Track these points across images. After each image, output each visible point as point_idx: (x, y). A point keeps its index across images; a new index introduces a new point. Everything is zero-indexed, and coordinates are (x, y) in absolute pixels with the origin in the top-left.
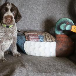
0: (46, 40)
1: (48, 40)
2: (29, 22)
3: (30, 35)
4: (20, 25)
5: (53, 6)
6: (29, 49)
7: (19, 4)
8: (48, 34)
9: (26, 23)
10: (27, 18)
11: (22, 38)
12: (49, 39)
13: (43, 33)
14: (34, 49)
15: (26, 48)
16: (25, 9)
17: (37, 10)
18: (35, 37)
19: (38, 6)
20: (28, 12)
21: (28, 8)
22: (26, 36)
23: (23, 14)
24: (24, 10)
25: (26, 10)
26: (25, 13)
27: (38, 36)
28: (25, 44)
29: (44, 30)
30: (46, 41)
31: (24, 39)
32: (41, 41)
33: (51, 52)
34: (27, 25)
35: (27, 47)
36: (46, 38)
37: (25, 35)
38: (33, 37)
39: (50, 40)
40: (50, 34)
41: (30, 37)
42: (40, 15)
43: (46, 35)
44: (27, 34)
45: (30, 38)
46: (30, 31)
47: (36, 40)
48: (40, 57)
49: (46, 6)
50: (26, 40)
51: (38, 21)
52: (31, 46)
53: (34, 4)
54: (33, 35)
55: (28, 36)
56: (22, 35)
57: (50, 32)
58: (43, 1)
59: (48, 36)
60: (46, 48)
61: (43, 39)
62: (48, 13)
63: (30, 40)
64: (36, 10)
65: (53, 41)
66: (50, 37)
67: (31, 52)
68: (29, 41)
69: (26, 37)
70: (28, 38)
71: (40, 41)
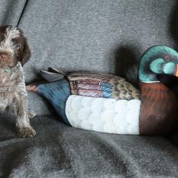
1: (121, 95)
2: (78, 50)
3: (81, 82)
4: (57, 57)
6: (77, 114)
7: (58, 10)
9: (72, 53)
10: (73, 41)
11: (62, 88)
13: (110, 78)
14: (89, 116)
15: (69, 113)
16: (70, 21)
17: (99, 25)
19: (101, 15)
20: (78, 28)
21: (77, 19)
22: (71, 83)
23: (66, 31)
25: (73, 24)
26: (70, 31)
27: (98, 84)
28: (67, 101)
29: (113, 71)
32: (107, 97)
33: (129, 124)
37: (69, 81)
39: (128, 96)
40: (127, 80)
41: (80, 86)
42: (105, 36)
44: (74, 79)
45: (80, 88)
46: (81, 72)
47: (94, 95)
49: (118, 15)
50: (71, 94)
51: (100, 50)
52: (83, 107)
53: (93, 9)
54: (88, 83)
55: (76, 83)
57: (128, 76)
58: (112, 5)
59: (122, 86)
61: (111, 92)
62: (123, 31)
63: (80, 93)
64: (96, 24)
65: (133, 98)
66: (127, 88)
67: (81, 121)
68: (78, 95)
69: (72, 87)
70: (75, 89)
71: (104, 97)
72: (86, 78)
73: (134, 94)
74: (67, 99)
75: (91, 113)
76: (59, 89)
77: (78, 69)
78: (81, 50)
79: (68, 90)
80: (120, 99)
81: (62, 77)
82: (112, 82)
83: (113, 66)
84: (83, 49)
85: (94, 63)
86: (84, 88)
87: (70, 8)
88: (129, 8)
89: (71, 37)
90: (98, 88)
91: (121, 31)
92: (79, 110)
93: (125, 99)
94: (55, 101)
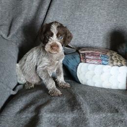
0: (112, 63)
1: (115, 63)
3: (88, 54)
5: (125, 10)
6: (85, 75)
7: (73, 5)
8: (115, 54)
9: (82, 35)
10: (83, 27)
11: (75, 58)
12: (117, 62)
13: (107, 51)
15: (80, 74)
17: (100, 16)
18: (94, 58)
19: (102, 9)
20: (86, 18)
21: (85, 12)
22: (81, 55)
23: (78, 20)
24: (80, 15)
25: (83, 15)
26: (81, 20)
27: (99, 56)
28: (78, 67)
29: (109, 47)
30: (111, 65)
31: (78, 59)
33: (119, 82)
34: (83, 37)
35: (81, 72)
36: (111, 59)
38: (92, 57)
39: (119, 64)
40: (118, 53)
41: (87, 56)
42: (104, 23)
43: (112, 56)
44: (83, 52)
45: (87, 58)
46: (87, 47)
47: (96, 63)
48: (102, 88)
49: (113, 10)
50: (81, 62)
51: (100, 33)
52: (89, 70)
53: (96, 5)
54: (92, 54)
55: (84, 55)
56: (74, 53)
57: (119, 51)
58: (109, 2)
59: (116, 57)
60: (111, 75)
61: (107, 61)
62: (117, 20)
63: (87, 62)
64: (98, 15)
65: (122, 65)
66: (119, 58)
67: (87, 80)
68: (86, 62)
69: (82, 57)
70: (83, 59)
71: (103, 64)
72: (91, 51)
73: (123, 62)
74: (78, 65)
75: (94, 75)
76: (72, 59)
77: (85, 45)
78: (88, 33)
79: (79, 59)
80: (114, 66)
81: (75, 51)
82: (108, 54)
83: (109, 44)
84: (89, 32)
85: (96, 42)
86: (90, 58)
87: (81, 4)
88: (120, 5)
89: (81, 24)
90: (99, 58)
91: (115, 20)
92: (86, 73)
93: (117, 65)
94: (70, 67)
